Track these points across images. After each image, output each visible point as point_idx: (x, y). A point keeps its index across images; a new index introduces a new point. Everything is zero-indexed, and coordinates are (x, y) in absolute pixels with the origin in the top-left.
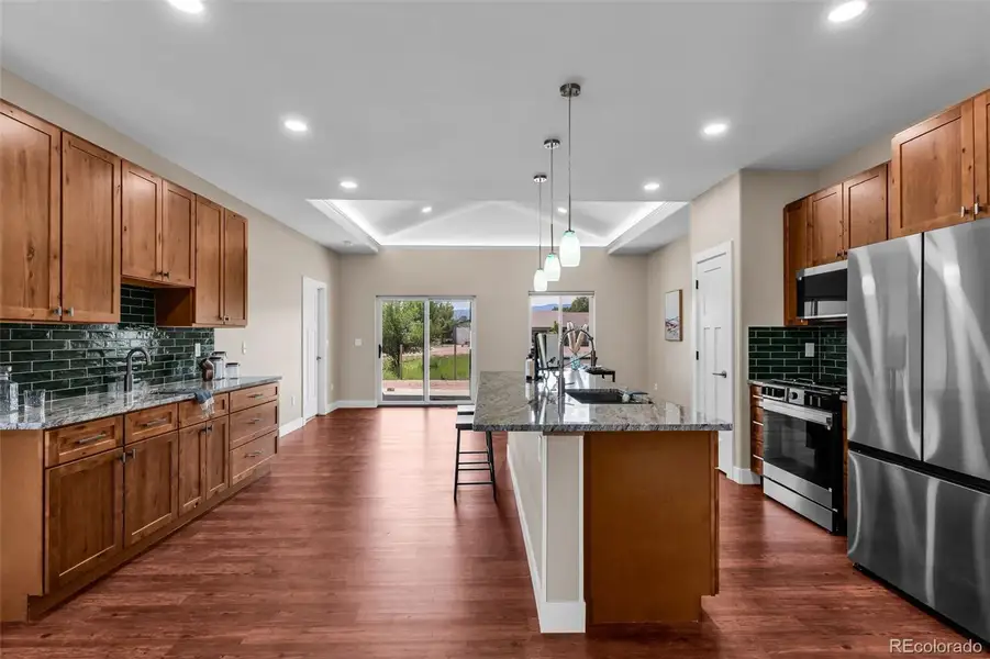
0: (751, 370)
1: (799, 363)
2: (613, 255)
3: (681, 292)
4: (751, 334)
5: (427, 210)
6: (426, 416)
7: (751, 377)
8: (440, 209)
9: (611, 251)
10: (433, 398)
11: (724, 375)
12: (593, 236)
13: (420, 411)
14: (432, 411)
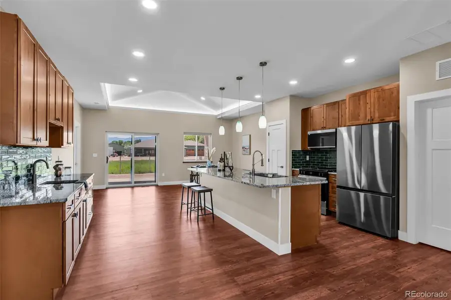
0: (293, 165)
1: (305, 162)
2: (219, 119)
3: (250, 135)
4: (292, 153)
5: (140, 91)
6: (133, 193)
7: (292, 168)
8: (145, 91)
9: (218, 117)
10: (135, 182)
11: (282, 167)
12: (212, 110)
13: (130, 189)
14: (136, 189)
